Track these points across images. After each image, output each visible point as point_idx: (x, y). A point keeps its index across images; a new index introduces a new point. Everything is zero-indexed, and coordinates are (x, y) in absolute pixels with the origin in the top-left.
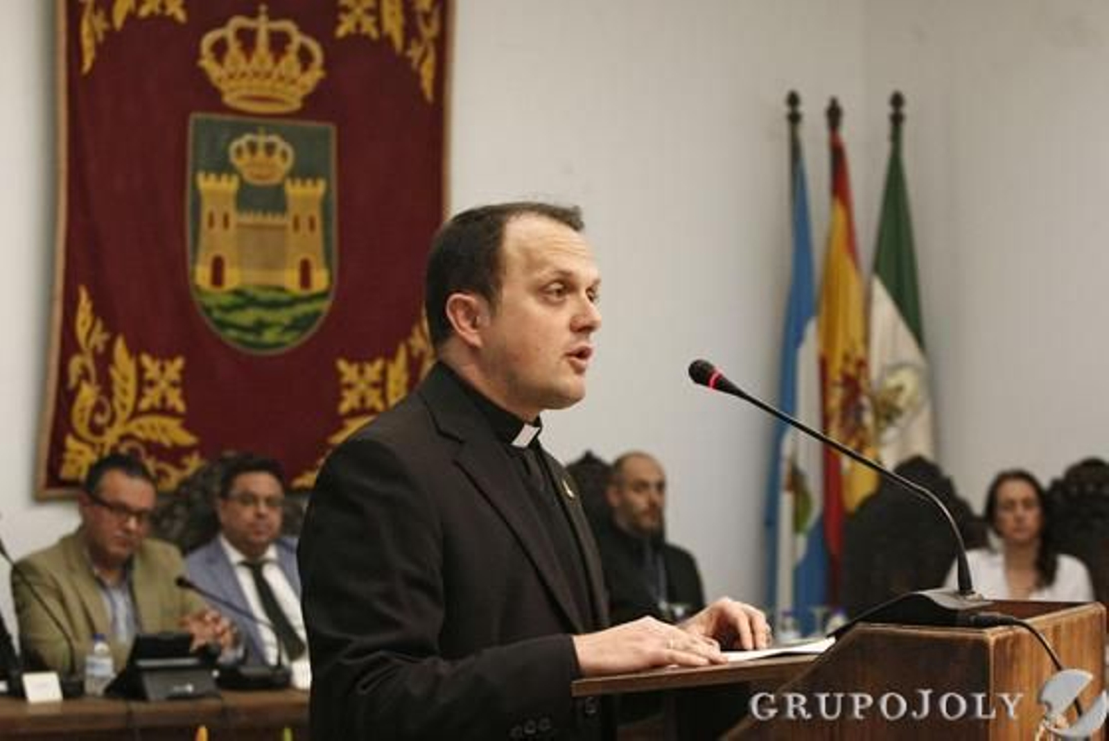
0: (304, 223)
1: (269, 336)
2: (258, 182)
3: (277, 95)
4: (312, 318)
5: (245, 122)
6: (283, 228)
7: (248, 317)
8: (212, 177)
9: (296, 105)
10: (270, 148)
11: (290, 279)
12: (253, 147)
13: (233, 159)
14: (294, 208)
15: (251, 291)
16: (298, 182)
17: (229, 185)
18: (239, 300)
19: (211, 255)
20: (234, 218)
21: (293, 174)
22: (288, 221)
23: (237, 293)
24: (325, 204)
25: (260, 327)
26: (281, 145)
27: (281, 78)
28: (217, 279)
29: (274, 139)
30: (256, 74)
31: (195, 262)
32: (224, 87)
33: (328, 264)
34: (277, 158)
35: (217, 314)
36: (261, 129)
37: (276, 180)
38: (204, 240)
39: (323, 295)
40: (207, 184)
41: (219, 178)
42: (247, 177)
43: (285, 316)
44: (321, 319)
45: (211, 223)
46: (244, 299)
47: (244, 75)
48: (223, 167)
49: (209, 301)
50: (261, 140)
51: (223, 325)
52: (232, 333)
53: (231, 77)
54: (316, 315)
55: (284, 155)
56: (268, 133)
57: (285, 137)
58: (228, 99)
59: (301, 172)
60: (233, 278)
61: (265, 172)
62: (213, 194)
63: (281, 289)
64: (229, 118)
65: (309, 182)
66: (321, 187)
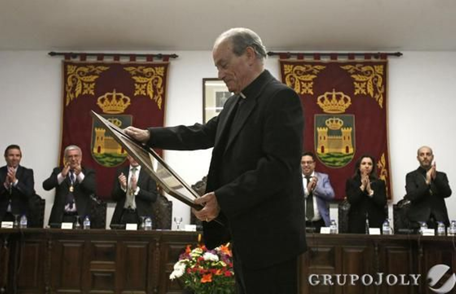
0: (347, 138)
1: (337, 164)
2: (333, 129)
3: (339, 109)
4: (348, 160)
5: (330, 116)
6: (341, 139)
7: (331, 159)
8: (321, 128)
9: (344, 111)
10: (337, 121)
11: (343, 151)
12: (332, 121)
13: (327, 124)
14: (343, 135)
15: (332, 154)
16: (345, 129)
17: (326, 130)
18: (328, 156)
19: (321, 146)
20: (326, 137)
21: (343, 127)
22: (342, 137)
23: (328, 154)
24: (352, 133)
25: (334, 162)
26: (339, 120)
27: (339, 105)
28: (323, 151)
29: (338, 119)
30: (332, 105)
31: (317, 147)
32: (324, 108)
33: (353, 147)
34: (339, 123)
35: (323, 159)
36: (334, 117)
37: (339, 128)
38: (319, 142)
39: (352, 154)
40: (319, 130)
41: (322, 128)
42: (330, 128)
43: (342, 159)
44: (351, 160)
45: (321, 138)
46: (330, 155)
47: (329, 105)
48: (324, 126)
49: (321, 156)
50: (334, 119)
51: (324, 162)
52: (327, 163)
53: (326, 106)
54: (350, 159)
55: (340, 122)
56: (336, 117)
57: (341, 119)
58: (325, 111)
59: (345, 126)
60: (326, 151)
61: (336, 127)
62: (321, 132)
63: (341, 153)
64: (325, 115)
65: (348, 129)
66: (351, 129)
